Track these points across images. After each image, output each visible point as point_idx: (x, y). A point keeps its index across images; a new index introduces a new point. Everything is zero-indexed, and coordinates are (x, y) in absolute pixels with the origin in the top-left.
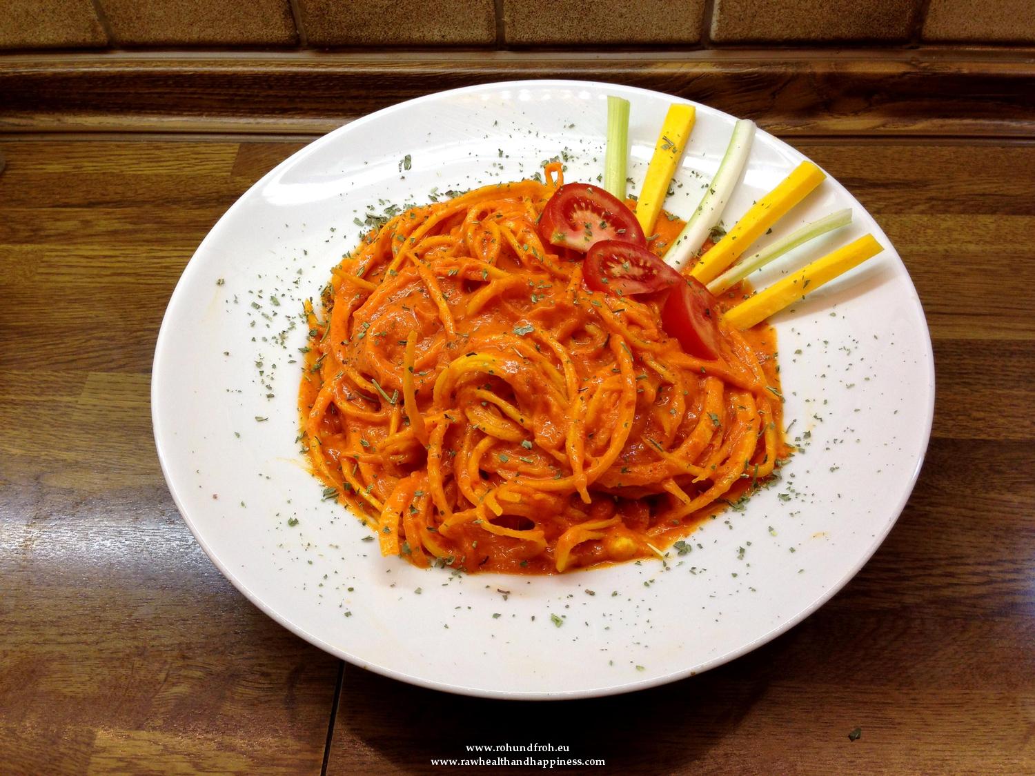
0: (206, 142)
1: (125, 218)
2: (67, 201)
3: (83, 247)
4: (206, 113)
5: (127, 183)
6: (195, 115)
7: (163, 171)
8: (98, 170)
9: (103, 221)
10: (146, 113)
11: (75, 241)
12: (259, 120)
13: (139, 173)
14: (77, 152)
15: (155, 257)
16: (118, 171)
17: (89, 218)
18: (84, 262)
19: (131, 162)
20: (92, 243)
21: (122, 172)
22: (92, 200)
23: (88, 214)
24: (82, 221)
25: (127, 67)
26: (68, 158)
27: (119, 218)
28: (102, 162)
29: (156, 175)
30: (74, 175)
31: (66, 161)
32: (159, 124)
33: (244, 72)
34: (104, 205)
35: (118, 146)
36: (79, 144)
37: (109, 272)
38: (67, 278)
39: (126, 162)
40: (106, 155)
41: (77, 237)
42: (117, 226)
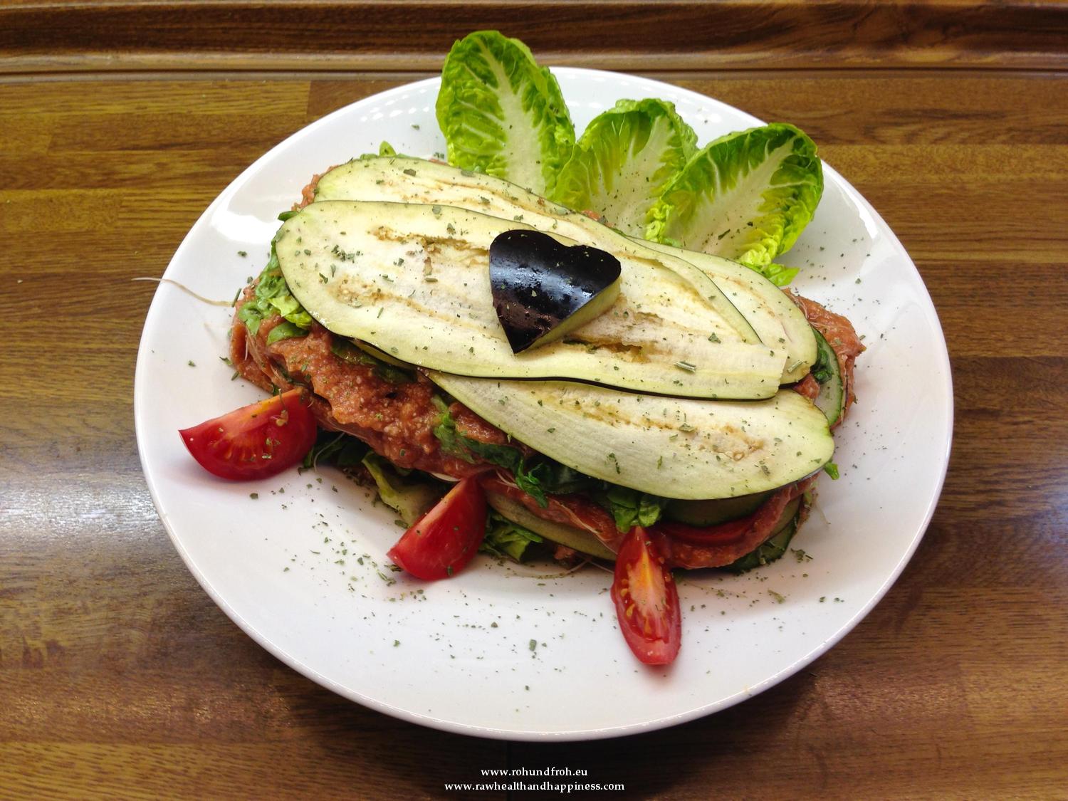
7: (233, 111)
9: (179, 163)
11: (154, 184)
20: (171, 187)
22: (164, 142)
23: (162, 156)
29: (228, 116)
34: (178, 147)
41: (154, 181)
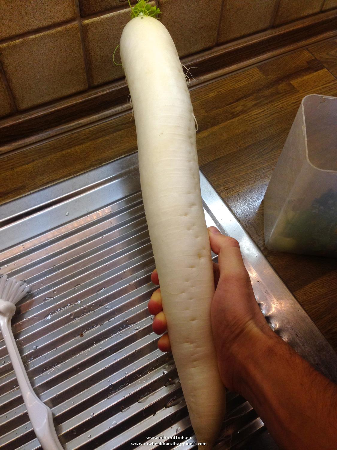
0: (247, 70)
1: (253, 100)
2: (229, 102)
3: (252, 112)
4: (242, 61)
5: (240, 91)
6: (238, 63)
8: (226, 90)
10: (224, 67)
12: (257, 58)
13: (240, 86)
14: (212, 88)
15: (276, 106)
16: (232, 88)
17: (243, 104)
18: (258, 116)
19: (233, 84)
21: (234, 88)
24: (242, 105)
25: (221, 52)
26: (212, 90)
27: (251, 101)
28: (224, 88)
30: (221, 94)
31: (213, 91)
32: (230, 70)
33: (256, 41)
35: (223, 81)
36: (209, 85)
37: (268, 115)
38: (259, 122)
39: (231, 85)
40: (223, 85)
42: (254, 103)
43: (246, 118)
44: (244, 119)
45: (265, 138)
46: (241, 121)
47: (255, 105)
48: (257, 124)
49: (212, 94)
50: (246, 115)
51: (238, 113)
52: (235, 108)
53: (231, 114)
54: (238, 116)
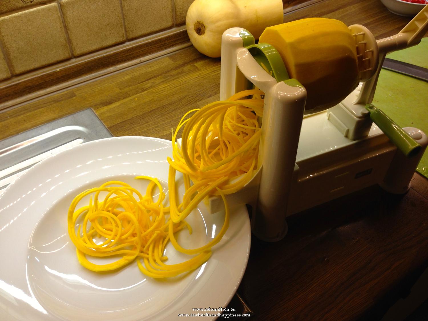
43: (154, 91)
44: (152, 92)
45: (168, 103)
46: (149, 93)
47: (163, 82)
48: (162, 94)
49: (127, 77)
50: (154, 89)
51: (147, 89)
52: (145, 85)
53: (142, 89)
54: (147, 90)
